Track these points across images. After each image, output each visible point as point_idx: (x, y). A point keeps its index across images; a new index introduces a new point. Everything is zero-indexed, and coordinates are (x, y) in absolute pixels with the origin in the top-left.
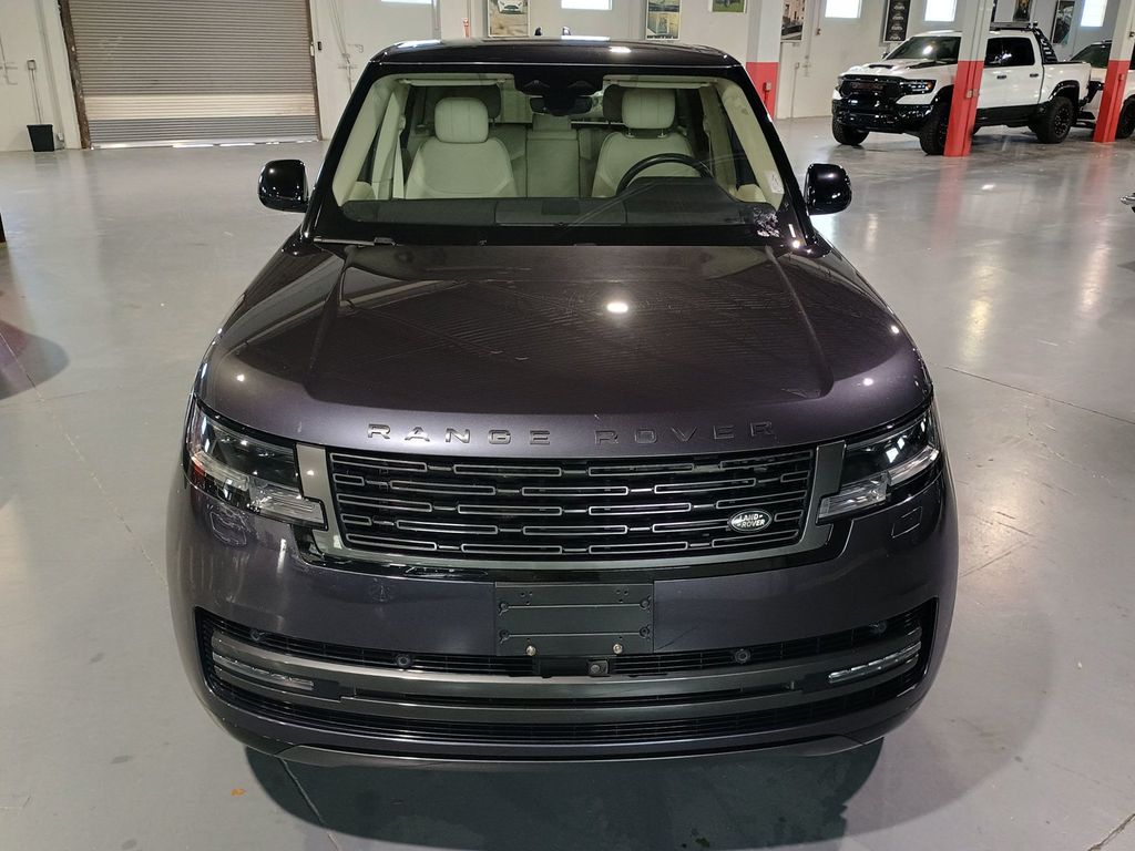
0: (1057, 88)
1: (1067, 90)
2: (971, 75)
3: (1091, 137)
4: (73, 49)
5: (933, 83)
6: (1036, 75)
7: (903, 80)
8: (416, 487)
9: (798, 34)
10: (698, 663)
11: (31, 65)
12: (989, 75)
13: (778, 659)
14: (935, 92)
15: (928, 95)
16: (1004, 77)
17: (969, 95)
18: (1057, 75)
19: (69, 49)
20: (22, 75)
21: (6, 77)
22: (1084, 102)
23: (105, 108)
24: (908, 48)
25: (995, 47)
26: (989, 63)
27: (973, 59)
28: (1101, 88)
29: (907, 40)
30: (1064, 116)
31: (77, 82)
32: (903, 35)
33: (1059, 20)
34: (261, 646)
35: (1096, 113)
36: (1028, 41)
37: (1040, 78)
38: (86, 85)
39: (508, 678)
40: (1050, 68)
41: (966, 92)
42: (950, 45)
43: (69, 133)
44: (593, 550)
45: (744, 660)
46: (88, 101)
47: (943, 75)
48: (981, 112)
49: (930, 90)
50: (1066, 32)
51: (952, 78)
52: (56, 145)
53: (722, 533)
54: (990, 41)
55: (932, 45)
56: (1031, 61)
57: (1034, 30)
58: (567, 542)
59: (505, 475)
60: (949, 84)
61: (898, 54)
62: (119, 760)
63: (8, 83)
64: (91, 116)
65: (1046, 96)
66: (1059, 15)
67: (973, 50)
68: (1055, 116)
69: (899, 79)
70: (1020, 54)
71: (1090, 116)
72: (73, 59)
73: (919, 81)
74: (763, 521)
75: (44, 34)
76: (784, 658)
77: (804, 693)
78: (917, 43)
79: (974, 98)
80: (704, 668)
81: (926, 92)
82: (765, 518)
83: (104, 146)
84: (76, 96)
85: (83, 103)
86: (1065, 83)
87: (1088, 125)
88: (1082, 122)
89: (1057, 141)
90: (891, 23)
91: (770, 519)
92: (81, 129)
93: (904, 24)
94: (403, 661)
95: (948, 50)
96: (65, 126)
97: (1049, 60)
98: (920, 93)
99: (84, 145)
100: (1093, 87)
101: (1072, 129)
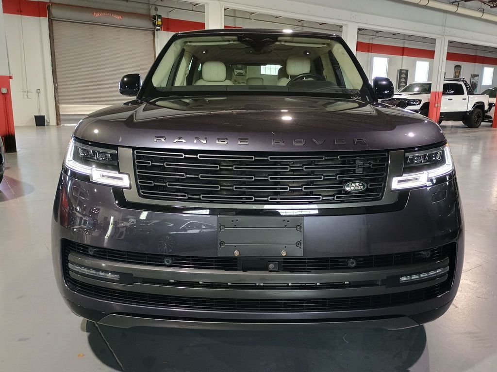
0: (475, 105)
1: (479, 106)
2: (437, 98)
3: (491, 126)
4: (56, 85)
5: (420, 101)
6: (465, 99)
7: (407, 99)
10: (328, 265)
11: (38, 91)
12: (445, 99)
13: (371, 266)
14: (421, 105)
15: (419, 106)
16: (451, 99)
17: (436, 105)
18: (474, 99)
19: (55, 85)
20: (34, 95)
21: (27, 96)
22: (487, 111)
23: (67, 109)
24: (409, 88)
25: (446, 87)
26: (444, 93)
27: (438, 91)
28: (494, 106)
29: (408, 85)
30: (478, 117)
31: (57, 98)
32: (406, 83)
33: (472, 82)
34: (94, 256)
35: (492, 115)
36: (461, 85)
37: (467, 100)
38: (60, 99)
39: (224, 271)
40: (471, 96)
41: (435, 104)
42: (427, 87)
43: (51, 119)
44: (271, 199)
45: (353, 265)
46: (61, 106)
47: (425, 98)
48: (442, 114)
49: (419, 104)
50: (476, 87)
51: (429, 99)
52: (46, 124)
54: (444, 84)
55: (419, 87)
56: (463, 93)
57: (463, 81)
60: (427, 101)
61: (404, 91)
63: (28, 98)
64: (61, 112)
65: (470, 108)
66: (472, 80)
67: (437, 87)
68: (474, 116)
69: (406, 99)
70: (458, 90)
71: (490, 117)
72: (56, 89)
73: (414, 100)
74: (362, 187)
75: (45, 78)
76: (375, 266)
77: (386, 287)
78: (412, 86)
79: (439, 107)
80: (331, 269)
81: (417, 105)
82: (363, 185)
83: (66, 125)
84: (56, 104)
85: (59, 107)
86: (478, 103)
87: (489, 121)
88: (487, 120)
89: (477, 127)
90: (400, 78)
91: (366, 187)
92: (57, 118)
93: (406, 78)
94: (168, 262)
95: (426, 88)
96: (50, 116)
97: (470, 93)
98: (415, 105)
99: (58, 124)
100: (491, 105)
101: (482, 123)
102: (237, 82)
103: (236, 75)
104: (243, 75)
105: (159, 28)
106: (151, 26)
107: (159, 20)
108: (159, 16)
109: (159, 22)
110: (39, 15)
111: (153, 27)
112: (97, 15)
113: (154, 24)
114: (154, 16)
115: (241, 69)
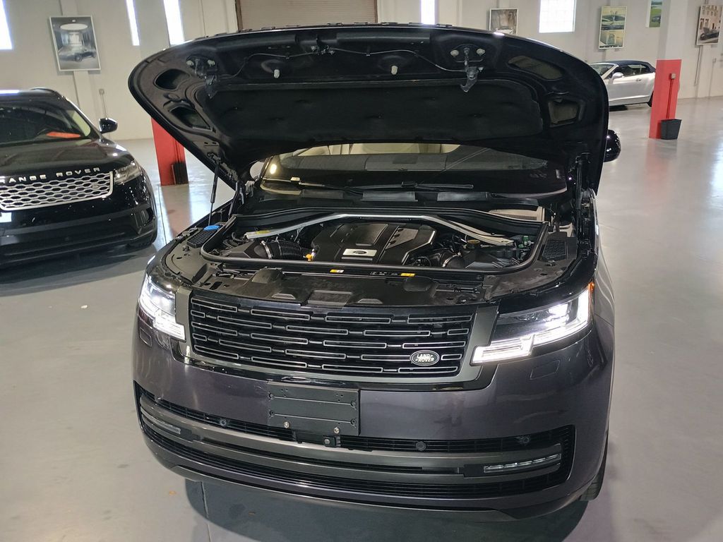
8: (234, 321)
9: (714, 39)
10: (392, 446)
13: (446, 451)
34: (159, 405)
39: (278, 440)
44: (325, 367)
45: (423, 449)
53: (409, 364)
58: (310, 361)
59: (286, 318)
62: (123, 466)
74: (433, 359)
76: (451, 451)
77: (465, 477)
80: (395, 450)
82: (435, 356)
91: (438, 358)
94: (223, 423)
115: (507, 28)
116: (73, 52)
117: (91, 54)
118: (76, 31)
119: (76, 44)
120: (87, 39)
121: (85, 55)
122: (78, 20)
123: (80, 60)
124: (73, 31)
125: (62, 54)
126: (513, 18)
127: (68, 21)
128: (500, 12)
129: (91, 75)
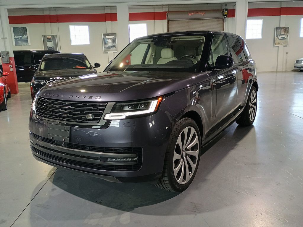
8: (46, 104)
13: (95, 151)
44: (63, 119)
53: (85, 118)
58: (60, 117)
59: (57, 103)
76: (97, 151)
77: (101, 161)
102: (280, 44)
103: (280, 39)
104: (285, 39)
105: (225, 16)
106: (222, 16)
107: (226, 12)
108: (226, 9)
109: (226, 13)
110: (163, 18)
111: (223, 16)
112: (191, 14)
113: (224, 15)
114: (224, 10)
115: (284, 35)
116: (109, 46)
117: (115, 46)
118: (110, 38)
119: (110, 43)
120: (114, 41)
121: (113, 46)
122: (112, 34)
123: (111, 48)
124: (109, 38)
125: (105, 46)
126: (287, 31)
127: (108, 35)
128: (280, 28)
129: (114, 54)
